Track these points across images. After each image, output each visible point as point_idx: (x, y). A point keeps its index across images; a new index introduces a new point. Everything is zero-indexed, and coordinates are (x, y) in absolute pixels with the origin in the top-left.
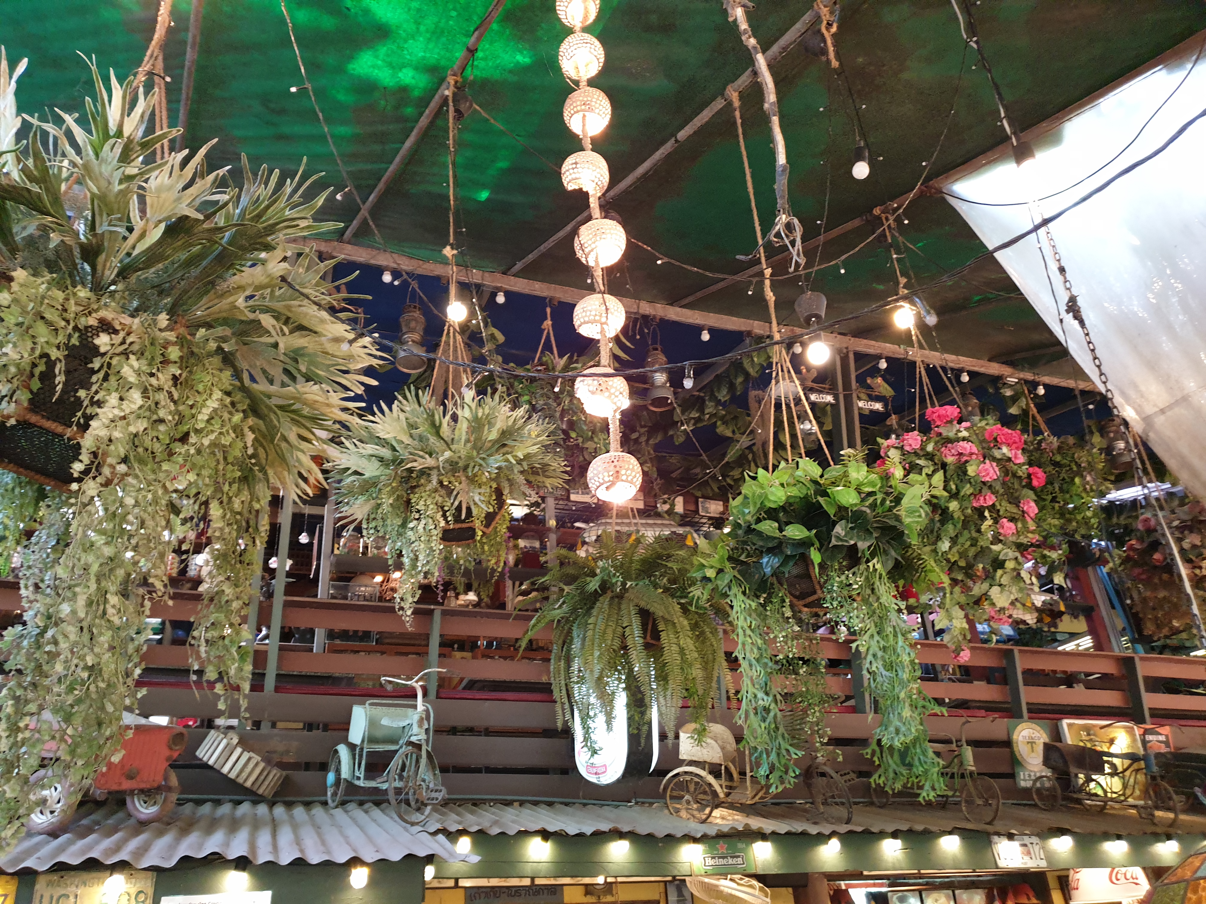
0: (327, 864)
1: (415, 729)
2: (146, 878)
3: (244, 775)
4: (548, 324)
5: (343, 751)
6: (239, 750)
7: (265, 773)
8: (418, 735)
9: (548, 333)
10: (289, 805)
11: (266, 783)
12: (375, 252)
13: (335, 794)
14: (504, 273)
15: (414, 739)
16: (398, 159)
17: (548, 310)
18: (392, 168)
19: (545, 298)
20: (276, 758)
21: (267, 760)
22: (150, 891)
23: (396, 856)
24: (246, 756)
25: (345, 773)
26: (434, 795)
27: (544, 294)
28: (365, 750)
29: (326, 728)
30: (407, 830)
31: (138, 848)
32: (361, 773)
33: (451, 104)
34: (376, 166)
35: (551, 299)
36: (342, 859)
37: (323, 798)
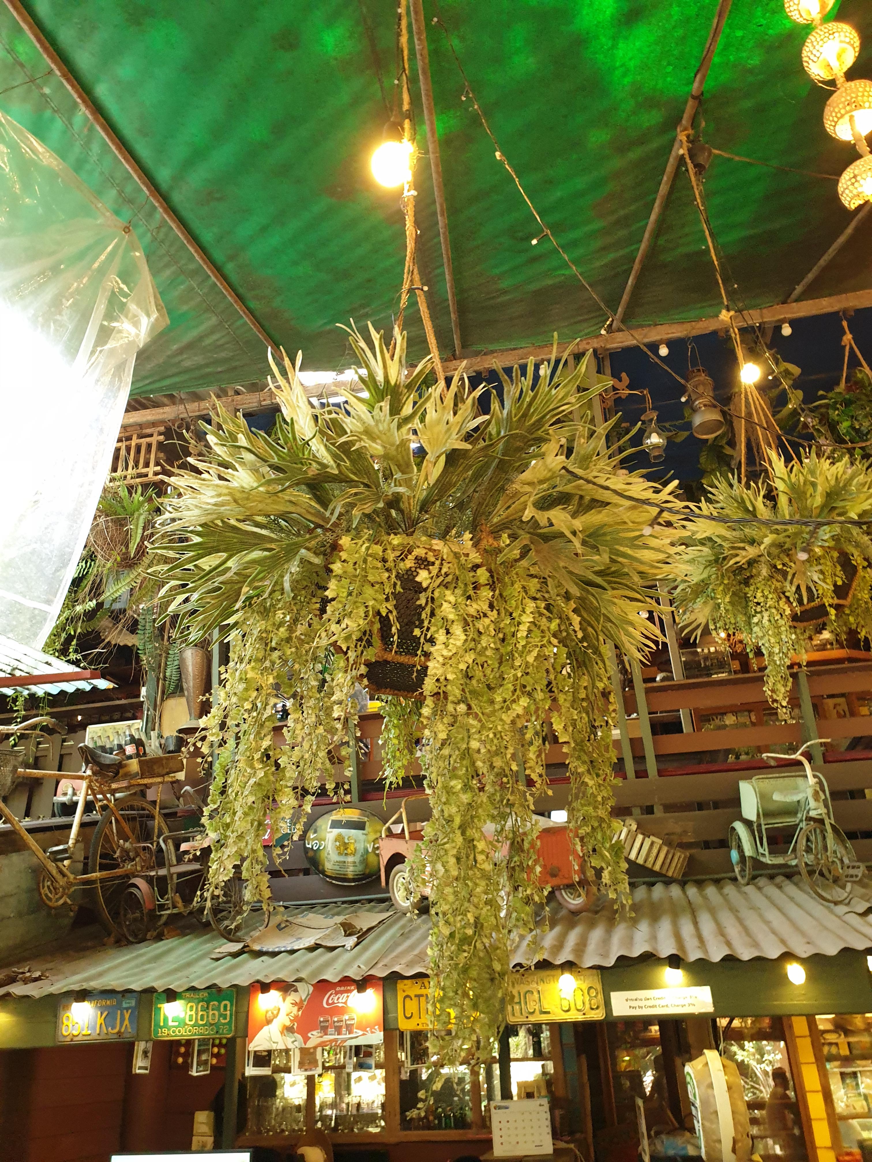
0: (759, 959)
1: (812, 804)
2: (592, 975)
3: (651, 859)
4: (848, 338)
5: (740, 827)
6: (640, 837)
7: (670, 856)
8: (816, 810)
9: (851, 348)
10: (700, 884)
11: (674, 865)
12: (646, 330)
13: (743, 870)
14: (784, 302)
15: (812, 814)
16: (647, 235)
17: (845, 324)
18: (643, 246)
19: (836, 313)
20: (676, 839)
21: (668, 843)
22: (599, 987)
23: (832, 950)
24: (648, 842)
25: (748, 851)
26: (851, 872)
27: (835, 309)
28: (764, 827)
29: (717, 805)
30: (831, 911)
31: (577, 944)
32: (764, 850)
33: (688, 161)
34: (627, 250)
35: (845, 311)
36: (774, 954)
37: (730, 875)
